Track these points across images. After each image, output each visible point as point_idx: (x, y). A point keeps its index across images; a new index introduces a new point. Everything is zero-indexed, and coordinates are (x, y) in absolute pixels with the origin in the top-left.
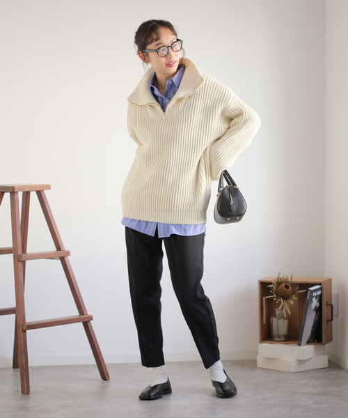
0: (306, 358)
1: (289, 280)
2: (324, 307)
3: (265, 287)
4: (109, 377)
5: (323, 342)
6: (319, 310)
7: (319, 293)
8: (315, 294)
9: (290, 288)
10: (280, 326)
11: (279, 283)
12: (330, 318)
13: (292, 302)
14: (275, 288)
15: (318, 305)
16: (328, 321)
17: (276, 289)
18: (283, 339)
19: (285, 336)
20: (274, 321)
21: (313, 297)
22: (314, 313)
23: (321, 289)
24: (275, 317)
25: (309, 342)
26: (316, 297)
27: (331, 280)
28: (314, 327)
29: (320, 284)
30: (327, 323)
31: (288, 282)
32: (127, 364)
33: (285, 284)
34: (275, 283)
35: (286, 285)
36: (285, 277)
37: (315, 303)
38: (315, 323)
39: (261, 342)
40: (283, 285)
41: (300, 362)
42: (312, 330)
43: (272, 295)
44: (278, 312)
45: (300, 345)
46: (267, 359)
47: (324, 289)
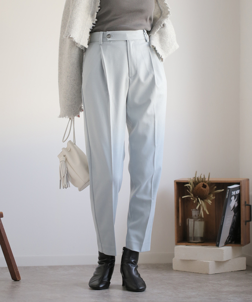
0: (225, 260)
1: (207, 180)
2: (243, 207)
3: (181, 187)
4: (20, 278)
5: (242, 243)
6: (237, 210)
7: (238, 192)
8: (234, 193)
9: (208, 187)
10: (196, 227)
11: (196, 183)
12: (248, 219)
13: (210, 202)
14: (191, 188)
15: (236, 205)
16: (246, 222)
17: (193, 188)
18: (200, 241)
19: (201, 238)
20: (191, 222)
21: (232, 196)
22: (233, 213)
23: (239, 188)
24: (191, 218)
25: (227, 244)
26: (235, 196)
27: (248, 180)
28: (232, 227)
29: (238, 183)
30: (246, 224)
31: (205, 182)
32: (38, 267)
33: (202, 183)
34: (192, 182)
35: (204, 184)
36: (202, 177)
37: (233, 203)
38: (233, 224)
39: (176, 244)
40: (201, 184)
41: (219, 263)
42: (230, 230)
43: (189, 194)
44: (194, 213)
45: (218, 246)
46: (184, 261)
47: (243, 188)
